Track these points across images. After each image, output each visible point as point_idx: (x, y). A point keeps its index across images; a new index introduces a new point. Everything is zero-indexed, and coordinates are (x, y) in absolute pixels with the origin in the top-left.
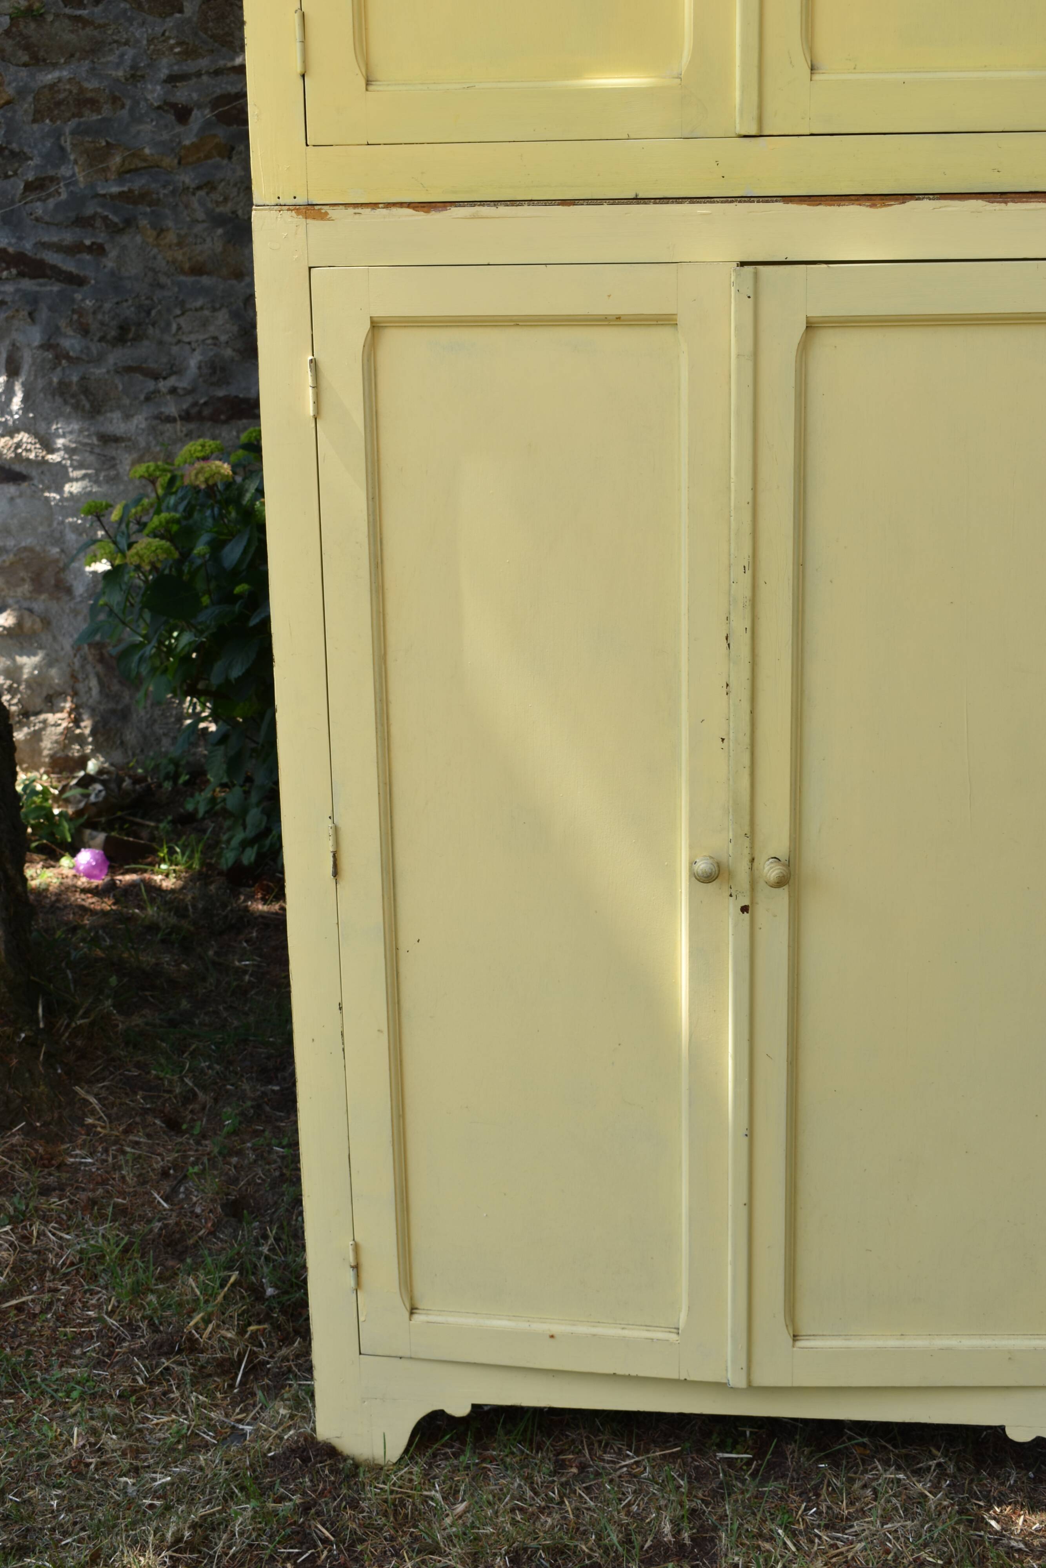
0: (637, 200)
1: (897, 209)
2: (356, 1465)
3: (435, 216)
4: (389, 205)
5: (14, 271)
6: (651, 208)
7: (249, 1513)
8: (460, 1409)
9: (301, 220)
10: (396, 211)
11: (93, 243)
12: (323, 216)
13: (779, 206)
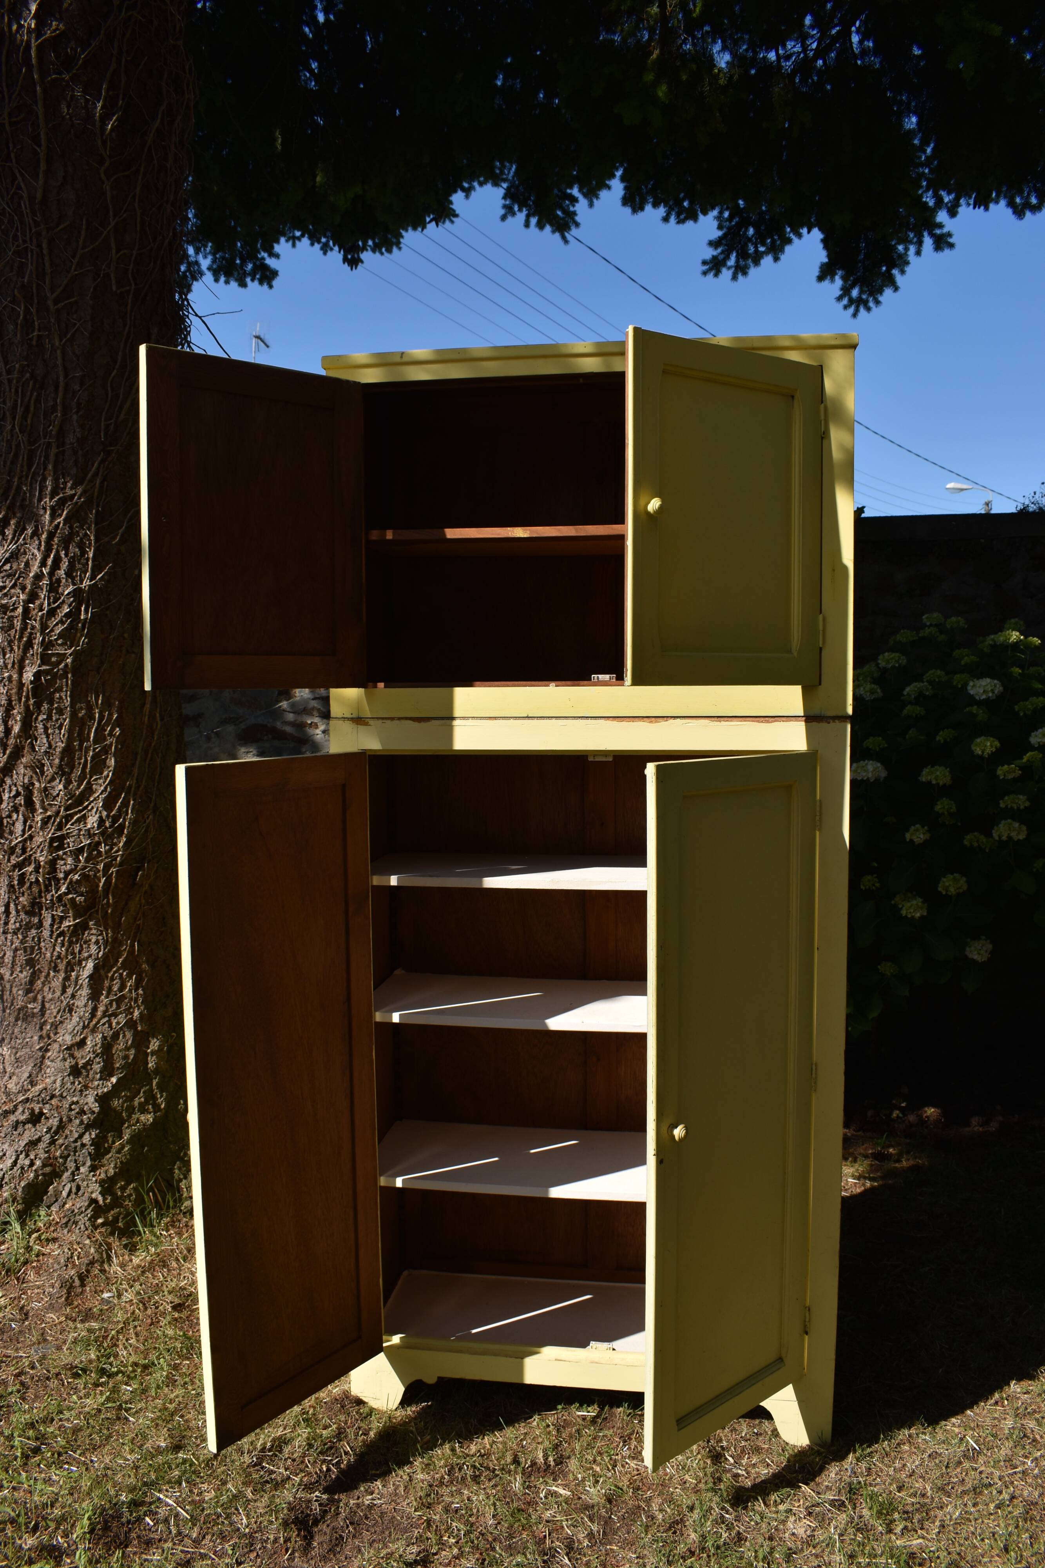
0: (528, 717)
1: (663, 724)
2: (372, 1410)
3: (423, 725)
4: (399, 719)
5: (270, 736)
6: (535, 721)
7: (305, 1436)
8: (431, 1380)
9: (354, 726)
10: (403, 722)
11: (312, 723)
12: (367, 724)
13: (602, 721)
